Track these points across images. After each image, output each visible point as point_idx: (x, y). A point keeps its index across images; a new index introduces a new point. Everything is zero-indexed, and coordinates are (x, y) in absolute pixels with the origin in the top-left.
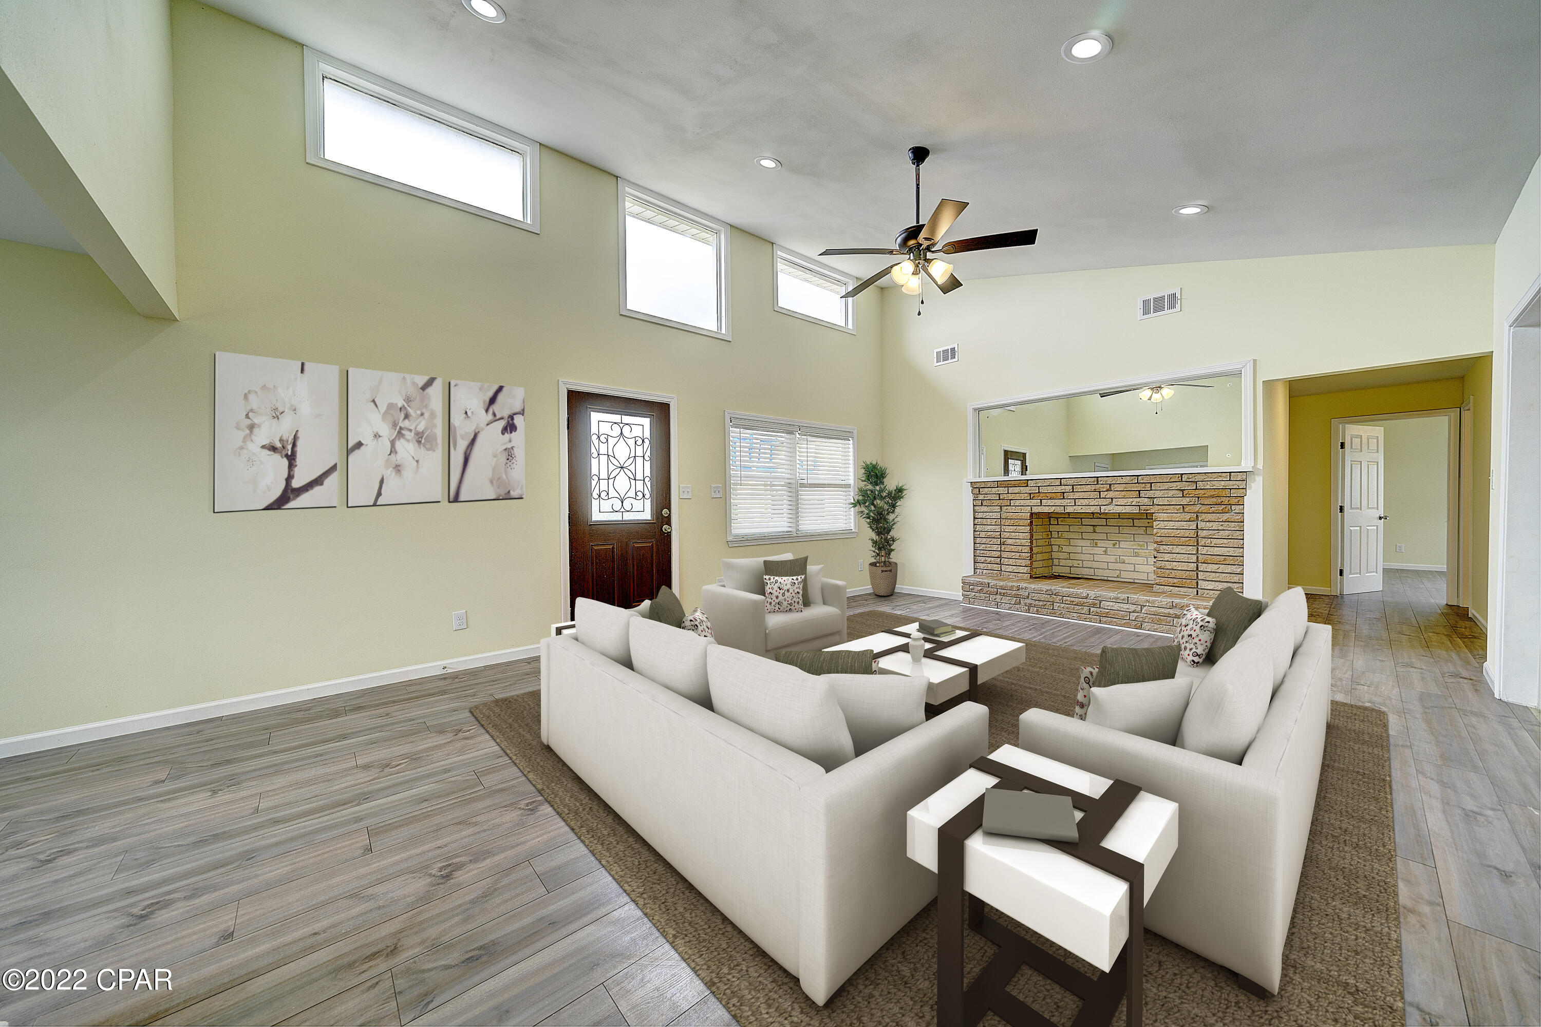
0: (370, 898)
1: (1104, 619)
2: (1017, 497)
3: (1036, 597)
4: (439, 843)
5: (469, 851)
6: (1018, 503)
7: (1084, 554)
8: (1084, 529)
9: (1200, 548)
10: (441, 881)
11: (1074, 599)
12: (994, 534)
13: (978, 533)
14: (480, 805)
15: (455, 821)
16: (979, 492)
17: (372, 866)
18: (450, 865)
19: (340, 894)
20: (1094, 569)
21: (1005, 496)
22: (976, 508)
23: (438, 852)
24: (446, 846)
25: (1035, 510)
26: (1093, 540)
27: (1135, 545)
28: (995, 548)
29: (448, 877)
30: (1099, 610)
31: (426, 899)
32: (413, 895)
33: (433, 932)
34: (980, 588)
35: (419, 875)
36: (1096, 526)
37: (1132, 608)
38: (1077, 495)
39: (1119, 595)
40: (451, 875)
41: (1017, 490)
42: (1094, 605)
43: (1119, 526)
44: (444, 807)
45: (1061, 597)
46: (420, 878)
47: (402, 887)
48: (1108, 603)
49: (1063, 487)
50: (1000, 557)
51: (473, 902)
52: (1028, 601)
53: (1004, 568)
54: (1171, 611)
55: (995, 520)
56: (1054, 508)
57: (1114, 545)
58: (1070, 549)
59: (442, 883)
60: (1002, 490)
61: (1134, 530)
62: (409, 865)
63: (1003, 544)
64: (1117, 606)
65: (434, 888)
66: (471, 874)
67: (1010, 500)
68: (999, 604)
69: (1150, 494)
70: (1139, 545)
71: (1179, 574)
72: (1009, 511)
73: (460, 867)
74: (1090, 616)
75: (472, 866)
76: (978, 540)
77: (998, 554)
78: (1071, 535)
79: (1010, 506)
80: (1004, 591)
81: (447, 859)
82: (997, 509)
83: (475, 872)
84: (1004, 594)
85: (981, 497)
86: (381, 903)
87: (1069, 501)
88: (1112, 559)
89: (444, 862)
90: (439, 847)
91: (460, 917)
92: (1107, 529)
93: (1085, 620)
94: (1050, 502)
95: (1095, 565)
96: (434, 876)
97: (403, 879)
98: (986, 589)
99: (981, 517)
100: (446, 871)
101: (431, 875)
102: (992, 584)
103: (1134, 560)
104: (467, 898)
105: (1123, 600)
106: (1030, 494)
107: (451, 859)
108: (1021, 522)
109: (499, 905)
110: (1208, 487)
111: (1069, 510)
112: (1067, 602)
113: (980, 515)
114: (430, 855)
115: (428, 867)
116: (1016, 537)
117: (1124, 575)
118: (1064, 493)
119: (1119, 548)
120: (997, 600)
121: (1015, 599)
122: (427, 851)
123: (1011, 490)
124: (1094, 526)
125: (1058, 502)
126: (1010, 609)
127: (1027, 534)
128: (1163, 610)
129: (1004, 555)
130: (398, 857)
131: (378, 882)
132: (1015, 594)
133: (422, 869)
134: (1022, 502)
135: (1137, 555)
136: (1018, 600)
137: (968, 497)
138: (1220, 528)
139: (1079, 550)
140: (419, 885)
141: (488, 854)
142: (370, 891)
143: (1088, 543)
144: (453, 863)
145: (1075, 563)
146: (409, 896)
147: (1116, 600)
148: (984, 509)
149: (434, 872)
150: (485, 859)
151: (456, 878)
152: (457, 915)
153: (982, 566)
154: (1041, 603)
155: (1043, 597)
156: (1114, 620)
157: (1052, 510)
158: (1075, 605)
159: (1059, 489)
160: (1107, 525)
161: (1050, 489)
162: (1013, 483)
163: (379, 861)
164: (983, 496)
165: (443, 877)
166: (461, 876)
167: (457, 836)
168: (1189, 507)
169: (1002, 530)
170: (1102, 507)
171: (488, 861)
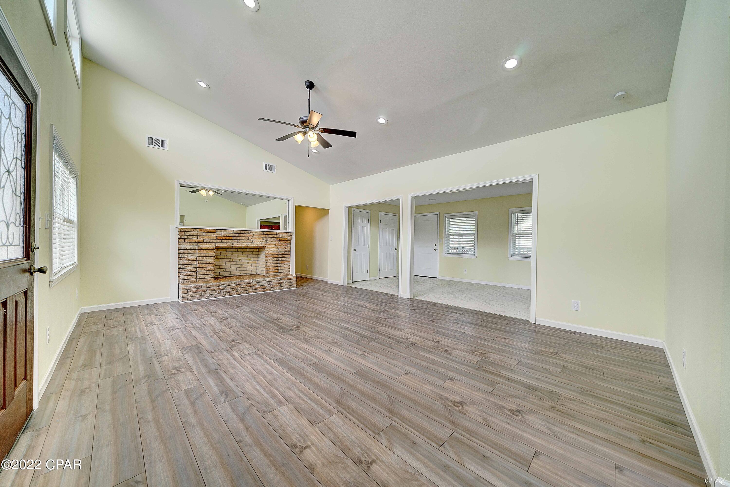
0: (550, 429)
1: (259, 290)
2: (209, 238)
3: (229, 287)
4: (507, 426)
5: (501, 412)
6: (208, 241)
7: (227, 265)
8: (227, 253)
9: (279, 258)
10: (522, 412)
11: (246, 285)
12: (193, 258)
13: (181, 258)
14: (469, 425)
15: (489, 429)
16: (184, 234)
17: (541, 442)
18: (513, 414)
19: (561, 442)
20: (231, 271)
21: (202, 237)
22: (180, 243)
23: (511, 423)
24: (506, 422)
25: (218, 245)
26: (231, 258)
27: (247, 259)
28: (193, 266)
29: (518, 411)
30: (256, 287)
31: (532, 411)
32: (534, 416)
33: (538, 402)
34: (196, 289)
35: (527, 421)
36: (233, 252)
37: (269, 283)
38: (239, 238)
39: (264, 279)
40: (516, 411)
41: (210, 234)
42: (255, 285)
43: (243, 252)
44: (483, 442)
45: (241, 285)
46: (527, 420)
47: (536, 422)
48: (260, 283)
49: (234, 234)
50: (196, 271)
51: (519, 398)
52: (225, 290)
53: (198, 277)
54: (280, 281)
55: (194, 250)
56: (228, 244)
57: (240, 260)
58: (220, 264)
59: (522, 411)
60: (200, 234)
61: (248, 253)
62: (526, 428)
63: (198, 264)
64: (263, 284)
65: (526, 412)
66: (510, 405)
67: (204, 239)
68: (208, 296)
69: (267, 239)
70: (249, 259)
71: (274, 268)
72: (202, 246)
73: (511, 410)
74: (253, 290)
75: (507, 407)
76: (181, 263)
77: (195, 269)
78: (221, 257)
79: (203, 242)
80: (211, 288)
81: (511, 417)
82: (195, 244)
83: (508, 404)
84: (211, 289)
85: (185, 237)
86: (547, 424)
87: (235, 241)
88: (238, 266)
89: (514, 417)
90: (509, 424)
91: (527, 399)
92: (237, 253)
93: (251, 292)
94: (226, 241)
95: (231, 270)
96: (522, 416)
97: (533, 425)
98: (199, 290)
99: (184, 249)
100: (516, 413)
101: (523, 417)
102: (204, 286)
103: (247, 265)
104: (520, 400)
105: (266, 281)
106: (216, 236)
107: (510, 415)
108: (210, 251)
109: (514, 392)
110: (283, 237)
111: (235, 245)
112: (244, 287)
113: (183, 248)
114: (515, 424)
115: (521, 421)
116: (207, 259)
117: (243, 272)
118: (233, 237)
119: (242, 261)
120: (207, 294)
121: (218, 291)
122: (514, 427)
123: (206, 234)
124: (232, 252)
125: (230, 241)
126: (215, 297)
127: (213, 257)
128: (278, 282)
129: (198, 269)
130: (528, 436)
131: (544, 433)
132: (218, 289)
133: (523, 422)
134: (211, 241)
135: (248, 263)
136: (220, 291)
137: (174, 237)
138: (285, 251)
139: (224, 263)
140: (530, 418)
141: (497, 406)
142: (548, 432)
143: (228, 260)
144: (511, 413)
145: (222, 270)
146: (536, 417)
147: (263, 281)
148: (185, 244)
149: (520, 417)
150: (501, 405)
151: (516, 408)
152: (527, 400)
153: (183, 278)
154: (232, 290)
155: (232, 287)
156: (262, 289)
157: (227, 245)
158: (248, 287)
159: (232, 235)
160: (238, 252)
161: (228, 235)
162: (208, 230)
163: (536, 442)
164: (186, 236)
165: (520, 413)
166: (514, 407)
167: (497, 421)
168: (277, 244)
169: (198, 256)
170: (249, 244)
171: (501, 403)
